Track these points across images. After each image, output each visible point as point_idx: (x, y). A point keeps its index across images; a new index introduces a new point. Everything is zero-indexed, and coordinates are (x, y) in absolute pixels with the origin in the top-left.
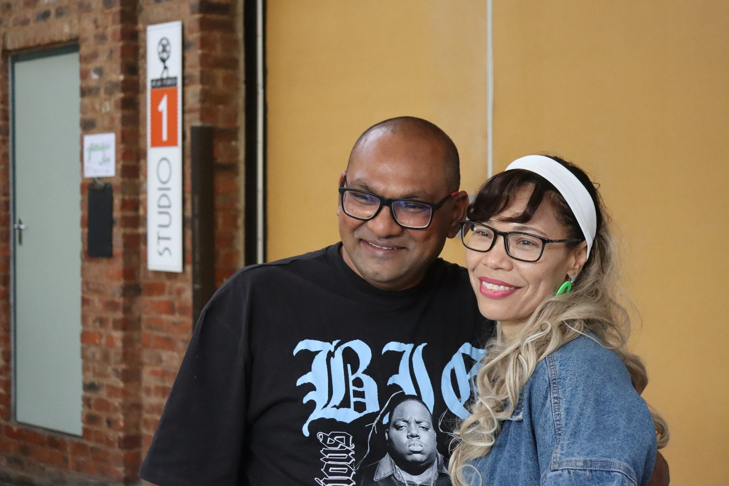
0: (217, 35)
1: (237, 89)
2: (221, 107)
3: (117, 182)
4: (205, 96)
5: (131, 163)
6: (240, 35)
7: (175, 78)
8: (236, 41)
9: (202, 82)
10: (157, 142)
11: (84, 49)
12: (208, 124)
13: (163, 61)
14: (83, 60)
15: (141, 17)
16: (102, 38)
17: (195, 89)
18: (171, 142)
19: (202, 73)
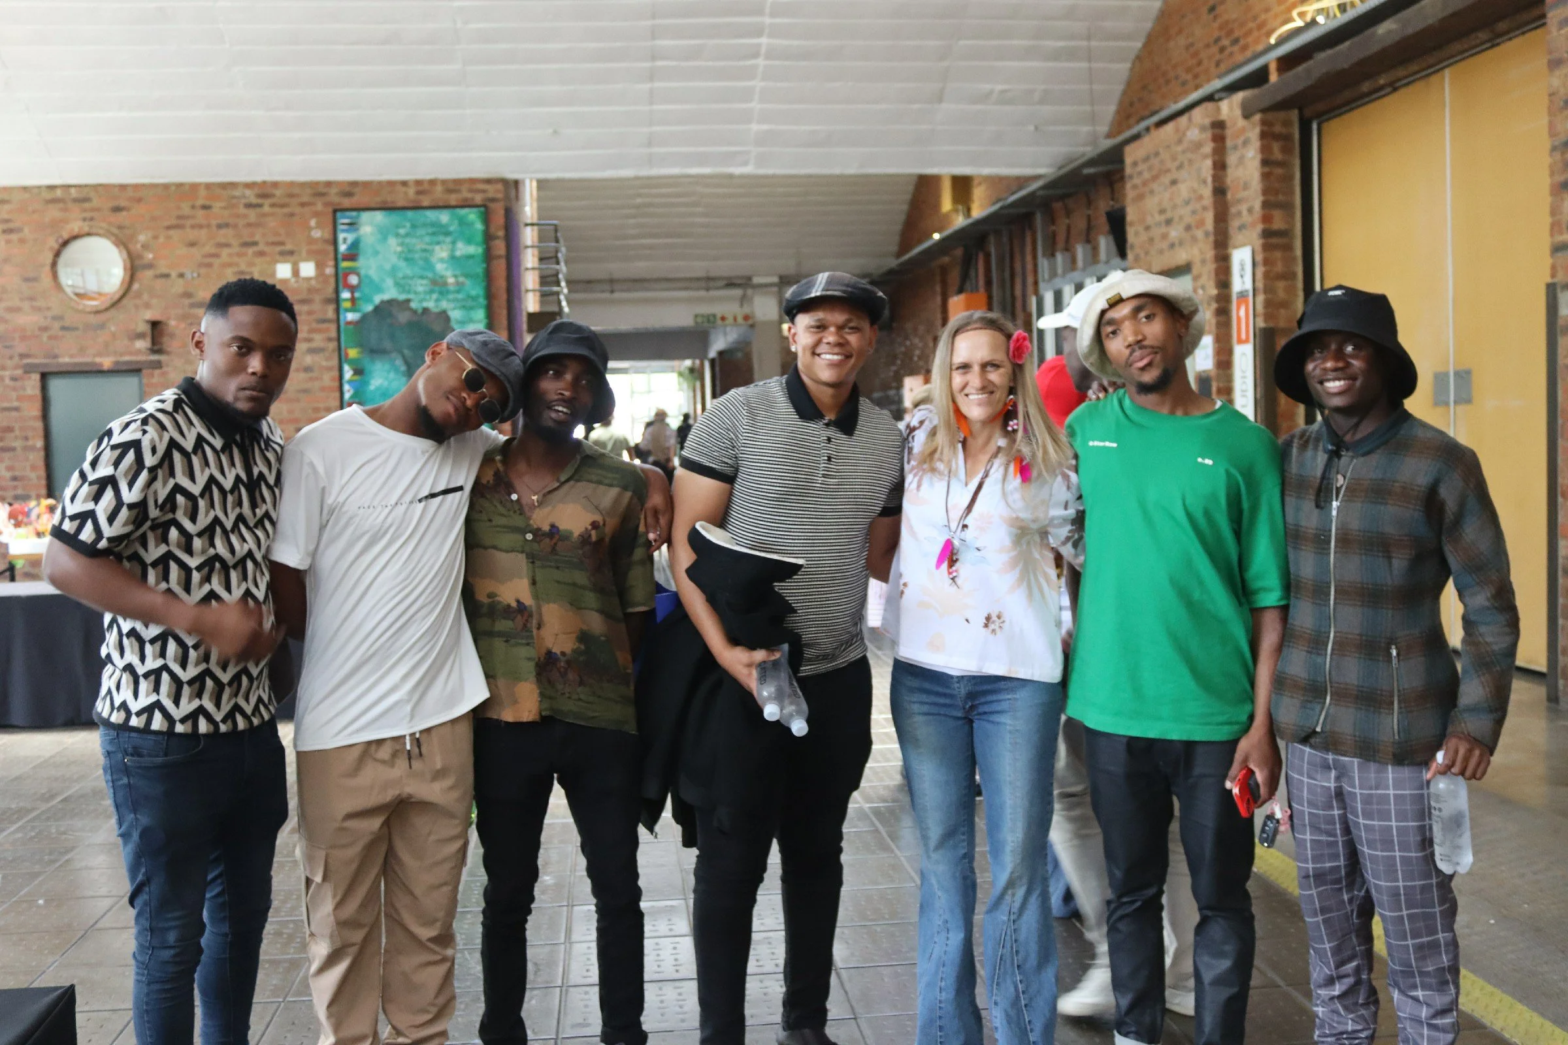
0: (1278, 254)
1: (1296, 295)
2: (1282, 311)
3: (1213, 374)
4: (1268, 304)
5: (1224, 358)
6: (1298, 252)
7: (1247, 291)
8: (1294, 259)
9: (1265, 292)
10: (1240, 341)
11: (1196, 270)
12: (1271, 325)
13: (1242, 276)
14: (1196, 279)
15: (1231, 242)
16: (1203, 262)
17: (1261, 298)
18: (1247, 341)
19: (1265, 286)
